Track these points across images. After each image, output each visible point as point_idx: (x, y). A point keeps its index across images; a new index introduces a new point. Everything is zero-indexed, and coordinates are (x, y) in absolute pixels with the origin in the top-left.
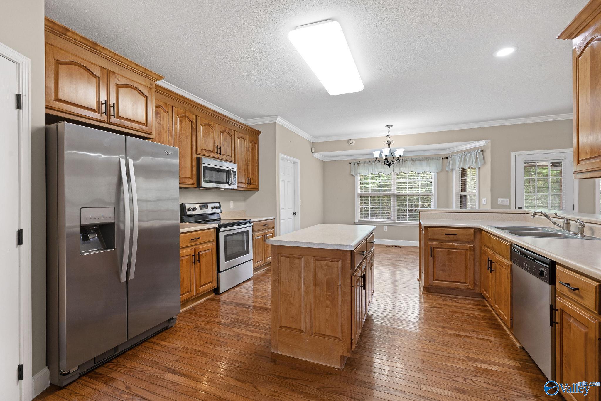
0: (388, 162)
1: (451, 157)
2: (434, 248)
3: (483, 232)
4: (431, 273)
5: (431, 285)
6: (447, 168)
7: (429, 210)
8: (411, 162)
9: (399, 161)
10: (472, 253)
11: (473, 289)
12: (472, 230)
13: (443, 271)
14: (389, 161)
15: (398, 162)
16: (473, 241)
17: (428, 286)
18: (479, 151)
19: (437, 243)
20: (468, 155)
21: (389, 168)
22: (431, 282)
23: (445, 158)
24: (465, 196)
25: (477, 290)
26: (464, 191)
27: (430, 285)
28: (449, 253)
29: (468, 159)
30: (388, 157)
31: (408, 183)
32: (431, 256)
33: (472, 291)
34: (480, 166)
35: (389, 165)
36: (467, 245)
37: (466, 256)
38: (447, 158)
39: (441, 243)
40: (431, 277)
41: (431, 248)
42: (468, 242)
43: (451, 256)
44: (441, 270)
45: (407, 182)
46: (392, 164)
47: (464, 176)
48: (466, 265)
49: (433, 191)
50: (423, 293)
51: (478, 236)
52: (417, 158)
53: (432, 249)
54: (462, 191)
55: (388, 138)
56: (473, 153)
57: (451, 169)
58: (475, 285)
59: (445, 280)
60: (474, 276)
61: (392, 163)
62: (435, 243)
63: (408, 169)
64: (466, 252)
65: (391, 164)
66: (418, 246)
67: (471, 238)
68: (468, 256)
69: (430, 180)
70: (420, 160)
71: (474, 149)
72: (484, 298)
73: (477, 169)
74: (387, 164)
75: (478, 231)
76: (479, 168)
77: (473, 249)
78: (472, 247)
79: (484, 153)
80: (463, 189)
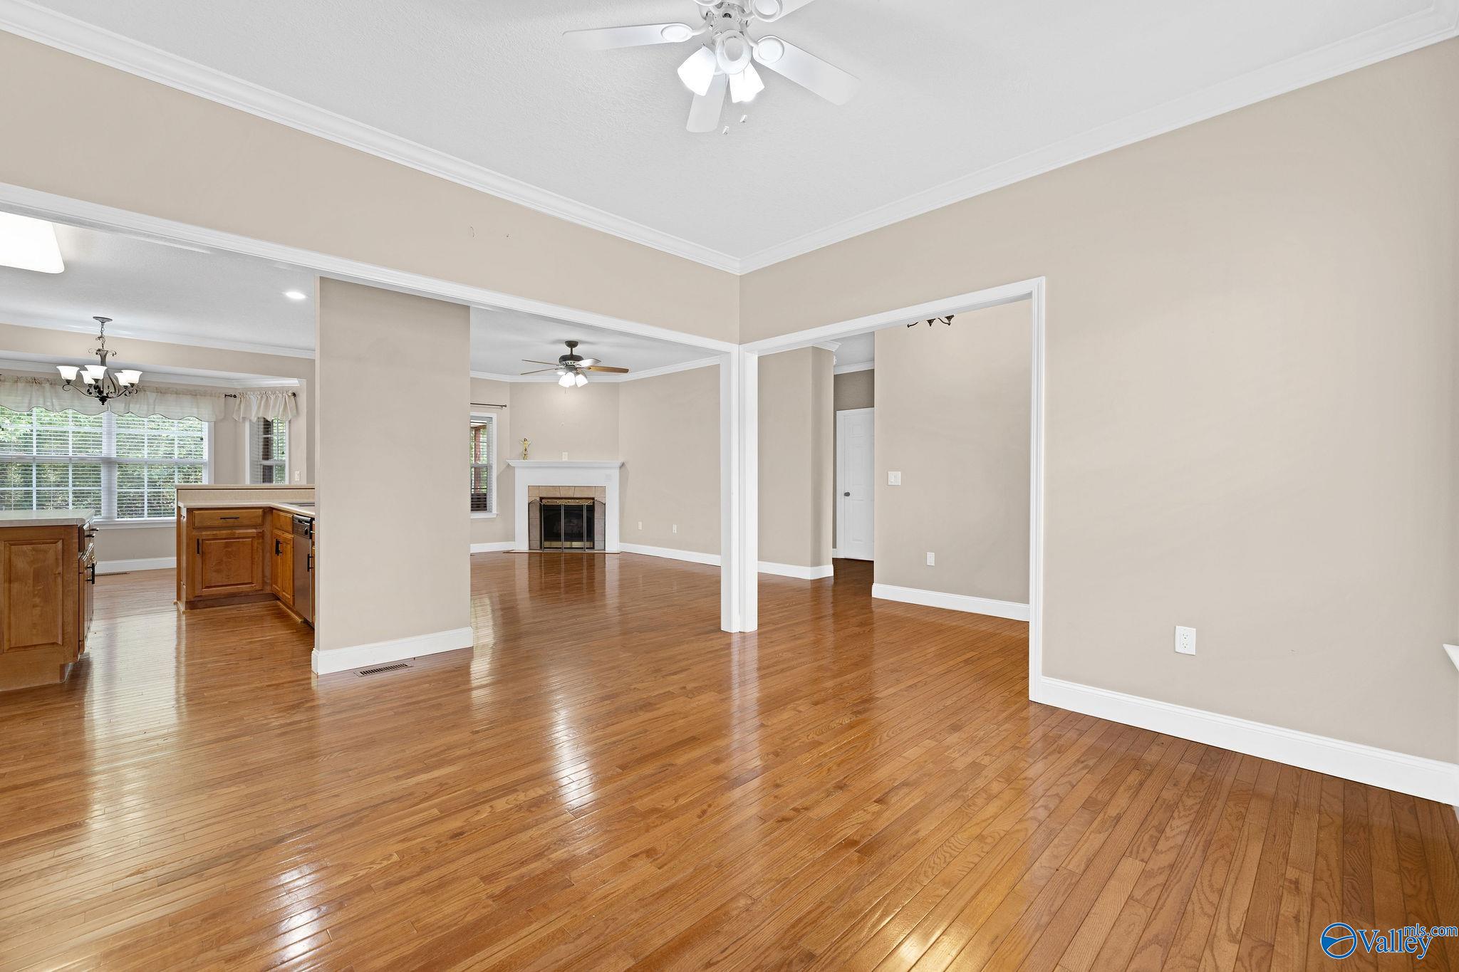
0: (100, 392)
1: (242, 395)
2: (202, 540)
3: (274, 511)
4: (198, 578)
5: (198, 596)
6: (235, 414)
7: (194, 486)
8: (154, 395)
9: (127, 393)
10: (261, 541)
11: (262, 590)
12: (261, 510)
13: (218, 571)
14: (102, 392)
15: (125, 395)
16: (263, 524)
17: (192, 600)
18: (290, 395)
19: (209, 533)
20: (273, 397)
21: (103, 404)
22: (197, 593)
23: (231, 396)
24: (270, 468)
25: (268, 590)
26: (267, 459)
27: (196, 597)
28: (227, 545)
29: (272, 402)
30: (100, 384)
31: (146, 438)
32: (198, 553)
33: (261, 592)
34: (290, 417)
35: (103, 400)
36: (254, 531)
37: (252, 546)
38: (235, 396)
39: (215, 532)
40: (198, 586)
41: (198, 540)
42: (255, 527)
43: (230, 550)
44: (215, 571)
45: (146, 434)
46: (110, 398)
47: (268, 431)
48: (252, 558)
49: (206, 457)
50: (184, 612)
51: (269, 518)
52: (169, 388)
53: (200, 541)
54: (264, 459)
55: (100, 342)
56: (280, 395)
57: (243, 418)
58: (264, 583)
59: (220, 584)
60: (263, 571)
61: (110, 396)
62: (204, 533)
63: (148, 408)
64: (252, 541)
65: (107, 397)
66: (175, 566)
67: (259, 521)
68: (255, 545)
69: (199, 434)
70: (176, 393)
71: (282, 390)
72: (279, 599)
73: (287, 422)
74: (98, 397)
75: (269, 511)
76: (290, 422)
77: (261, 536)
78: (260, 532)
79: (298, 398)
80: (267, 454)
